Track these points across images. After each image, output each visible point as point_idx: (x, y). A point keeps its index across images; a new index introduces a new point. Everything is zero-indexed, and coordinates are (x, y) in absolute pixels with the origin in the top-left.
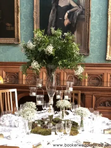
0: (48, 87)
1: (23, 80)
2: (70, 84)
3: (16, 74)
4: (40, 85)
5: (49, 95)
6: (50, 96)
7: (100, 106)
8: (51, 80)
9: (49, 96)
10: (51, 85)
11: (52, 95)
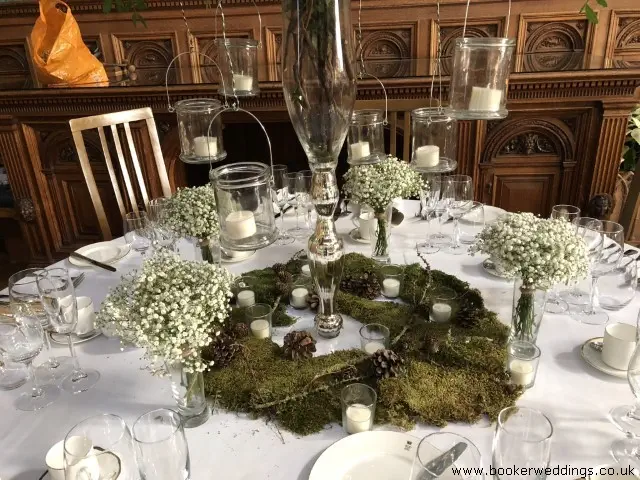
0: (295, 94)
1: (190, 66)
2: (481, 60)
3: (161, 44)
4: (247, 84)
5: (306, 147)
6: (317, 155)
7: (501, 154)
8: (314, 43)
9: (309, 155)
10: (322, 76)
11: (329, 149)
